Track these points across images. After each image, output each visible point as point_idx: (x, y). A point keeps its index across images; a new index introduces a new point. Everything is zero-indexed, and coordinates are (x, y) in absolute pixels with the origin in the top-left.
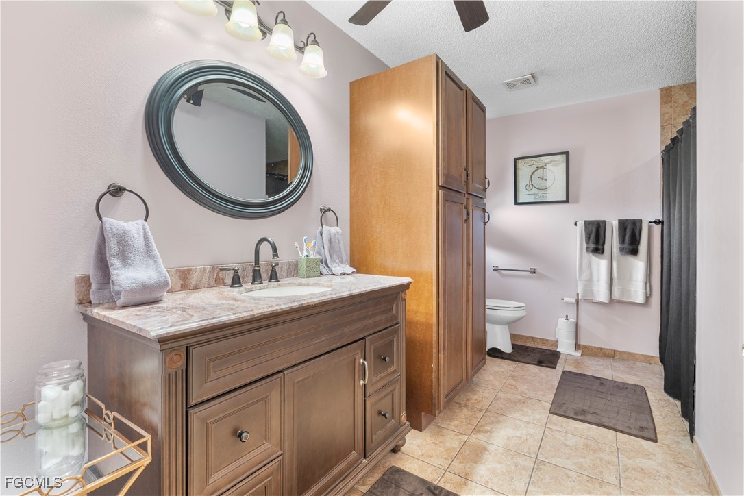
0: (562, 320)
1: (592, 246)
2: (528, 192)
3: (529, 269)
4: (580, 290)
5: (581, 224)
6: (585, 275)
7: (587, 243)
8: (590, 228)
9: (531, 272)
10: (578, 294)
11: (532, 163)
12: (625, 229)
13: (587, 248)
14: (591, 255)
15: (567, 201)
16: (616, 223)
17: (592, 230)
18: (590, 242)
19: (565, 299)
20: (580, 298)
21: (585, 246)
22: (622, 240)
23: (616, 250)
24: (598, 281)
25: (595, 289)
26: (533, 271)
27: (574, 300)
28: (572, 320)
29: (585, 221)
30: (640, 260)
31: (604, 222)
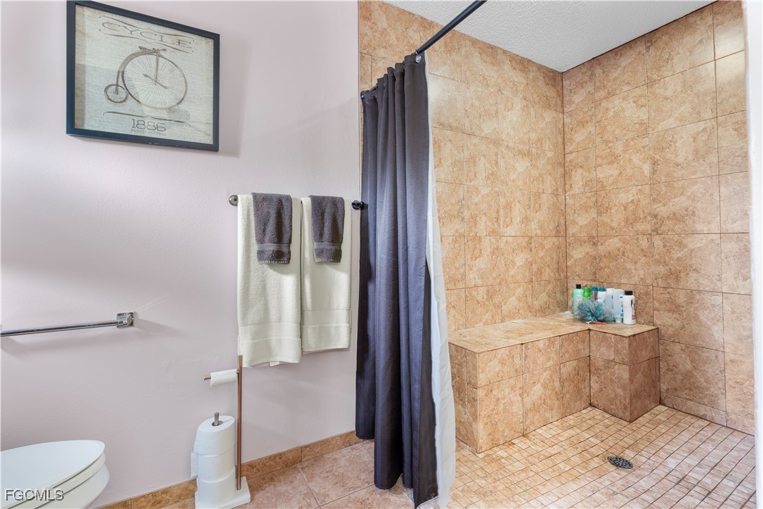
0: (206, 428)
1: (270, 247)
2: (112, 107)
3: (115, 319)
4: (244, 347)
5: (245, 200)
6: (254, 314)
7: (261, 241)
8: (266, 210)
9: (119, 324)
10: (241, 358)
11: (127, 33)
12: (323, 214)
13: (261, 254)
14: (266, 267)
15: (213, 148)
16: (307, 202)
17: (268, 213)
18: (267, 238)
19: (213, 375)
20: (245, 365)
21: (255, 247)
22: (319, 236)
23: (308, 254)
24: (280, 320)
25: (273, 339)
26: (126, 321)
27: (232, 374)
28: (229, 421)
29: (255, 195)
30: (342, 271)
31: (289, 199)
